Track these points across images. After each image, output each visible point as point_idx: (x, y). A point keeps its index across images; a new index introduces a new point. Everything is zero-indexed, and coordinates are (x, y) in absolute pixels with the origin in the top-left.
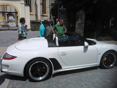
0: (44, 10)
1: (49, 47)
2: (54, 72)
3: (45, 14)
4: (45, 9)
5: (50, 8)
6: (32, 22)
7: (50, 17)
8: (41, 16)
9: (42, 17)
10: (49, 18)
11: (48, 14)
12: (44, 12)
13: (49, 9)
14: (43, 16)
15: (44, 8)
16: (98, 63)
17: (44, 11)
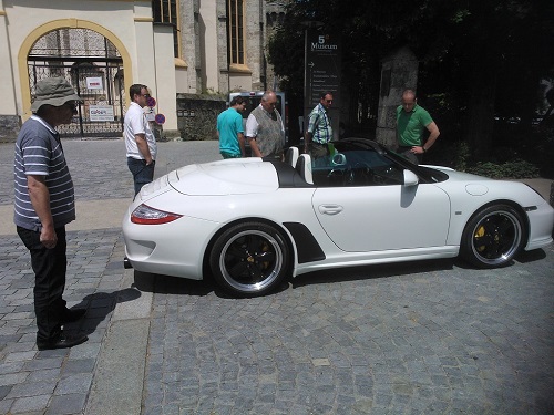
0: (234, 48)
1: (281, 186)
2: (299, 268)
3: (241, 62)
4: (241, 41)
5: (262, 38)
6: (185, 103)
7: (263, 79)
8: (222, 72)
9: (225, 77)
10: (259, 81)
11: (252, 62)
12: (234, 53)
13: (258, 42)
14: (230, 72)
15: (234, 35)
16: (452, 247)
17: (234, 50)
